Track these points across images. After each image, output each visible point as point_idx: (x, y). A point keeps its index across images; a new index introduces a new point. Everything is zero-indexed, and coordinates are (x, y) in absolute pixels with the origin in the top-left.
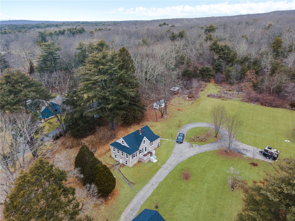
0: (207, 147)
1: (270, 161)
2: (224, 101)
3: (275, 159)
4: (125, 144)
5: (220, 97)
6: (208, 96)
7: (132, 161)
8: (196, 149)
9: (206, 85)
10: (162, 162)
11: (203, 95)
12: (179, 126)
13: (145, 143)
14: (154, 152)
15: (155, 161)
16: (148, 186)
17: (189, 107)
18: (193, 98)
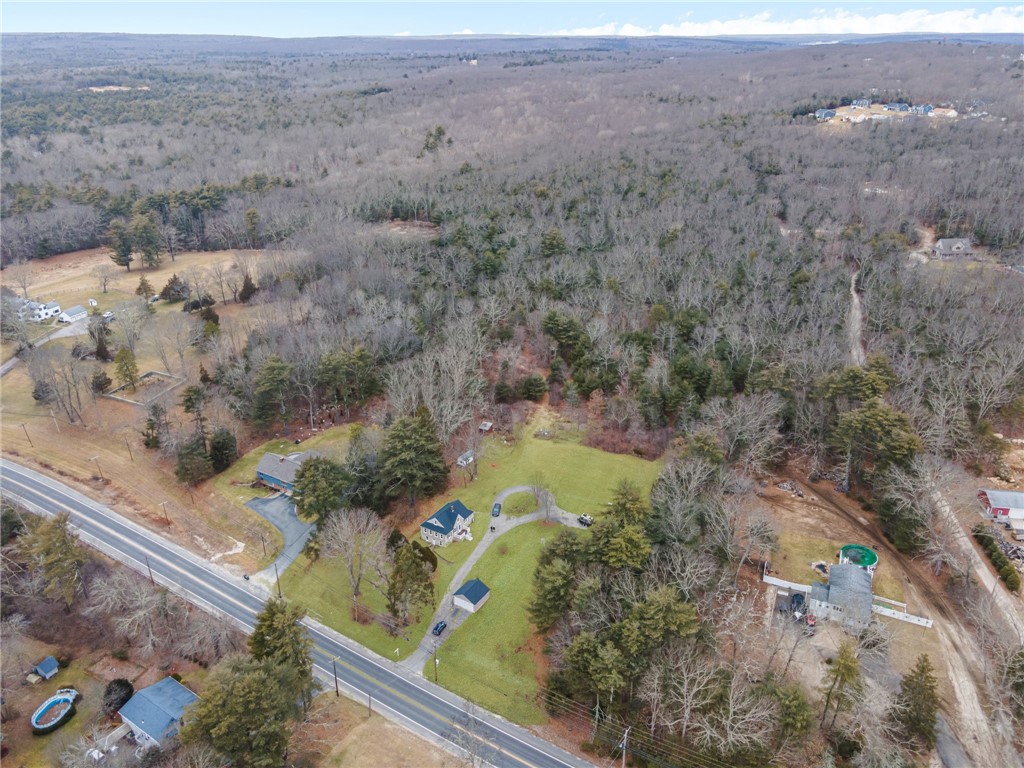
0: (526, 519)
1: (585, 528)
2: (558, 445)
3: (589, 525)
4: (439, 524)
5: (551, 437)
6: (536, 436)
7: (447, 540)
8: (515, 522)
9: (534, 410)
10: (477, 539)
11: (528, 432)
12: (494, 494)
13: (460, 522)
14: (469, 530)
15: (471, 539)
16: (467, 563)
17: (507, 459)
18: (513, 443)
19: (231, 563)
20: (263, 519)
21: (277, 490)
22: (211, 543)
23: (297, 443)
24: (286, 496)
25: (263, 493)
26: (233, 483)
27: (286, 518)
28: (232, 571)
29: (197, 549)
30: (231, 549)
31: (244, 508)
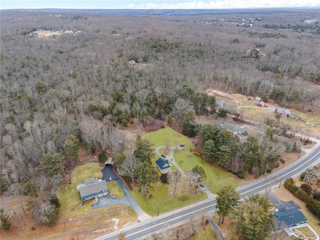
0: (172, 153)
1: (184, 147)
8: (171, 156)
10: (172, 164)
16: (180, 170)
19: (124, 224)
20: (109, 207)
21: (94, 198)
22: (104, 228)
23: (70, 183)
24: (101, 197)
25: (92, 203)
26: (73, 210)
27: (115, 201)
28: (130, 225)
29: (103, 233)
30: (115, 223)
31: (95, 210)
